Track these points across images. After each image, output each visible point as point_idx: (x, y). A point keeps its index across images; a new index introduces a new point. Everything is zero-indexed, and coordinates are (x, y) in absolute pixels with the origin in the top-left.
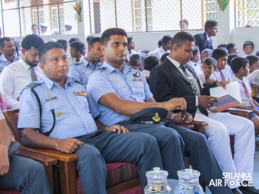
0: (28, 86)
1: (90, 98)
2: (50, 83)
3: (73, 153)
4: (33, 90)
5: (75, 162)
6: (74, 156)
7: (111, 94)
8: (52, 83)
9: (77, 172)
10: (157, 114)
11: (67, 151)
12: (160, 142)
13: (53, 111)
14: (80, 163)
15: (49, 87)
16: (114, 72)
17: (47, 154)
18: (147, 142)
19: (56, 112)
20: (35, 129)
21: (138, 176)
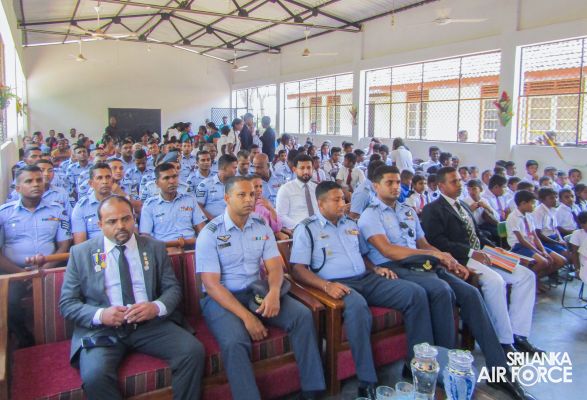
0: (303, 222)
1: (361, 236)
2: (323, 221)
3: (340, 299)
4: (307, 227)
5: (341, 310)
6: (341, 304)
7: (381, 236)
8: (325, 221)
9: (343, 319)
10: (428, 262)
11: (335, 296)
12: (429, 295)
13: (324, 250)
14: (347, 311)
15: (323, 224)
16: (387, 209)
17: (315, 295)
18: (416, 294)
19: (327, 251)
20: (306, 266)
21: (403, 323)
